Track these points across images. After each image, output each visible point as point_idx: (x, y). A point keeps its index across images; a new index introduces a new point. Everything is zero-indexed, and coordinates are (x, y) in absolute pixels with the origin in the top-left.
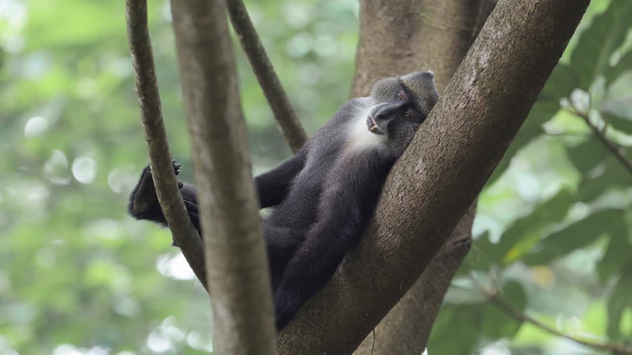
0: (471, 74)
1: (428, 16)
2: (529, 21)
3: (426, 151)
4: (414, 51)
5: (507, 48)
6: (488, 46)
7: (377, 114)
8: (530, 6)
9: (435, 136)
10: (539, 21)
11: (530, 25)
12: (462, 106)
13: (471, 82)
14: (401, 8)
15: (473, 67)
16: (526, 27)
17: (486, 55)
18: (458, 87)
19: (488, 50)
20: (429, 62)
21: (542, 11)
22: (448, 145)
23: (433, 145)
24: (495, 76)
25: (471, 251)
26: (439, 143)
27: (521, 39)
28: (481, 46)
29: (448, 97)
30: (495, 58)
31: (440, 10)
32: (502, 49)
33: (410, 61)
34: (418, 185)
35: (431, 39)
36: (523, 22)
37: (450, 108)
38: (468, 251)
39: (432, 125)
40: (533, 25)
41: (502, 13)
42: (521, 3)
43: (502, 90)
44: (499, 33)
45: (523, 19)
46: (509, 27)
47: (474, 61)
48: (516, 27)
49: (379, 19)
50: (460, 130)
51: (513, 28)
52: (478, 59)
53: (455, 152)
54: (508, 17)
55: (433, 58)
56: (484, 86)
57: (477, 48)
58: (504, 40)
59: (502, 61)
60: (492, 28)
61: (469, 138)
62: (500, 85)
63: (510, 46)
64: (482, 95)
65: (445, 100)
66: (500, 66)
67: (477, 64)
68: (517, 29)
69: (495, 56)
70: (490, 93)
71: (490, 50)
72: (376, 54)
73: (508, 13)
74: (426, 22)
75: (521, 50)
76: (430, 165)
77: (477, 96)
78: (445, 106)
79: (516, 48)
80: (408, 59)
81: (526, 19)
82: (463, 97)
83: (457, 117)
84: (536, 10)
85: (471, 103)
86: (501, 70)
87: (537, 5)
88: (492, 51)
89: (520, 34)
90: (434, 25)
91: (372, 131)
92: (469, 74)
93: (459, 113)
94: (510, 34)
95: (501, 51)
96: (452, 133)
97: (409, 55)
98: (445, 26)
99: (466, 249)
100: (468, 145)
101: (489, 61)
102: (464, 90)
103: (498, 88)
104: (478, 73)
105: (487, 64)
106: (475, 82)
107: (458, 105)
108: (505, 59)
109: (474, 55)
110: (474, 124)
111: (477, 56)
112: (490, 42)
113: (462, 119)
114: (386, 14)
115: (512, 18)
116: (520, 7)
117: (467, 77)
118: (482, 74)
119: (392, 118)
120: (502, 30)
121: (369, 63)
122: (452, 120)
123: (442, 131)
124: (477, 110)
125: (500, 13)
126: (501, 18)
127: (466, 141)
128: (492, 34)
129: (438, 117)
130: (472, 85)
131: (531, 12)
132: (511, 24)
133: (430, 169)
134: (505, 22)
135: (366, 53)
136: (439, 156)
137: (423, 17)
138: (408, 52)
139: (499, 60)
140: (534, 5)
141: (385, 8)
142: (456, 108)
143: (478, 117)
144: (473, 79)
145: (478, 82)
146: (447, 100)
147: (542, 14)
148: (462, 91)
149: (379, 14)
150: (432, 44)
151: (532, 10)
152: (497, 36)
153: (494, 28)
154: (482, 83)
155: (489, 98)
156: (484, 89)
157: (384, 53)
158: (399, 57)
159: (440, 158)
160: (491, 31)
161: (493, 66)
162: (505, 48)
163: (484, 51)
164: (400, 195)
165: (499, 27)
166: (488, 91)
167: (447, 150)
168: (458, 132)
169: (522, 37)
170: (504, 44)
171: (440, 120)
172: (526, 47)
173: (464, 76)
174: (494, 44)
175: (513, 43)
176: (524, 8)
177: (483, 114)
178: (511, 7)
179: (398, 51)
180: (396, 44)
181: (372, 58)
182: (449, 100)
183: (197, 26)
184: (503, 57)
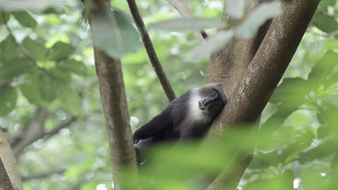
0: (242, 87)
1: (237, 61)
2: (266, 65)
3: (223, 119)
4: (231, 75)
5: (257, 77)
6: (249, 76)
7: (205, 103)
8: (267, 59)
9: (227, 113)
10: (270, 65)
11: (266, 67)
12: (238, 100)
13: (242, 91)
14: (225, 57)
15: (243, 84)
16: (265, 68)
17: (248, 79)
18: (237, 92)
19: (249, 77)
20: (236, 80)
21: (272, 61)
22: (232, 117)
23: (226, 117)
24: (252, 88)
25: (252, 160)
26: (229, 116)
27: (263, 73)
28: (246, 75)
29: (233, 97)
30: (252, 81)
31: (242, 58)
32: (255, 77)
33: (229, 80)
34: (220, 133)
35: (238, 70)
36: (264, 66)
37: (233, 101)
38: (251, 160)
39: (226, 108)
40: (268, 67)
41: (255, 62)
42: (263, 57)
43: (255, 94)
44: (254, 70)
45: (264, 64)
46: (258, 67)
47: (243, 82)
48: (261, 68)
49: (216, 61)
50: (237, 111)
51: (260, 68)
52: (245, 81)
53: (235, 120)
54: (258, 63)
55: (239, 78)
56: (247, 92)
57: (245, 76)
58: (256, 73)
59: (255, 82)
60: (251, 68)
61: (241, 114)
62: (254, 92)
63: (258, 76)
64: (246, 96)
65: (231, 98)
66: (254, 84)
67: (245, 83)
68: (261, 69)
69: (252, 80)
70: (250, 96)
71: (250, 77)
72: (215, 76)
73: (258, 62)
74: (236, 63)
75: (263, 77)
76: (225, 125)
77: (244, 96)
78: (232, 100)
79: (261, 77)
80: (228, 78)
81: (265, 64)
82: (239, 97)
83: (236, 105)
84: (269, 61)
85: (242, 100)
86: (255, 86)
87: (270, 59)
88: (251, 77)
89: (262, 71)
90: (239, 64)
91: (201, 109)
92: (241, 87)
93: (237, 103)
94: (258, 70)
95: (255, 78)
96: (234, 112)
97: (228, 77)
98: (244, 65)
99: (250, 159)
100: (240, 117)
101: (249, 82)
102: (239, 94)
103: (253, 93)
104: (245, 87)
105: (248, 83)
106: (243, 90)
107: (237, 100)
108: (256, 81)
109: (244, 79)
110: (243, 108)
111: (245, 80)
112: (250, 74)
113: (238, 106)
114: (219, 59)
115: (259, 64)
116: (262, 59)
117: (241, 88)
118: (246, 87)
119: (210, 104)
120: (255, 69)
121: (212, 80)
122: (234, 106)
123: (230, 111)
124: (245, 103)
125: (254, 62)
126: (255, 64)
127: (240, 115)
128: (251, 70)
129: (229, 105)
130: (242, 92)
131: (267, 62)
132: (259, 67)
133: (225, 127)
134: (256, 66)
135: (210, 76)
136: (229, 121)
137: (234, 61)
138: (228, 76)
139: (254, 82)
140: (268, 59)
141: (219, 57)
142: (236, 101)
143: (245, 105)
144: (243, 89)
145: (245, 91)
146: (232, 98)
147: (272, 63)
148: (238, 94)
149: (216, 60)
150: (238, 72)
151: (267, 61)
152: (253, 71)
153: (252, 68)
154: (247, 91)
155: (250, 97)
156: (247, 93)
157: (218, 76)
158: (224, 78)
159: (229, 122)
160: (251, 69)
161: (251, 84)
162: (256, 76)
163: (247, 78)
164: (212, 138)
165: (254, 67)
166: (249, 94)
167: (232, 119)
168: (236, 112)
169: (263, 72)
170: (256, 75)
171: (229, 106)
172: (265, 76)
173: (239, 88)
174: (251, 75)
175: (259, 74)
176: (264, 60)
177: (247, 104)
178: (259, 59)
179: (224, 75)
180: (223, 72)
181: (213, 78)
182: (233, 98)
183: (107, 67)
184: (255, 80)
